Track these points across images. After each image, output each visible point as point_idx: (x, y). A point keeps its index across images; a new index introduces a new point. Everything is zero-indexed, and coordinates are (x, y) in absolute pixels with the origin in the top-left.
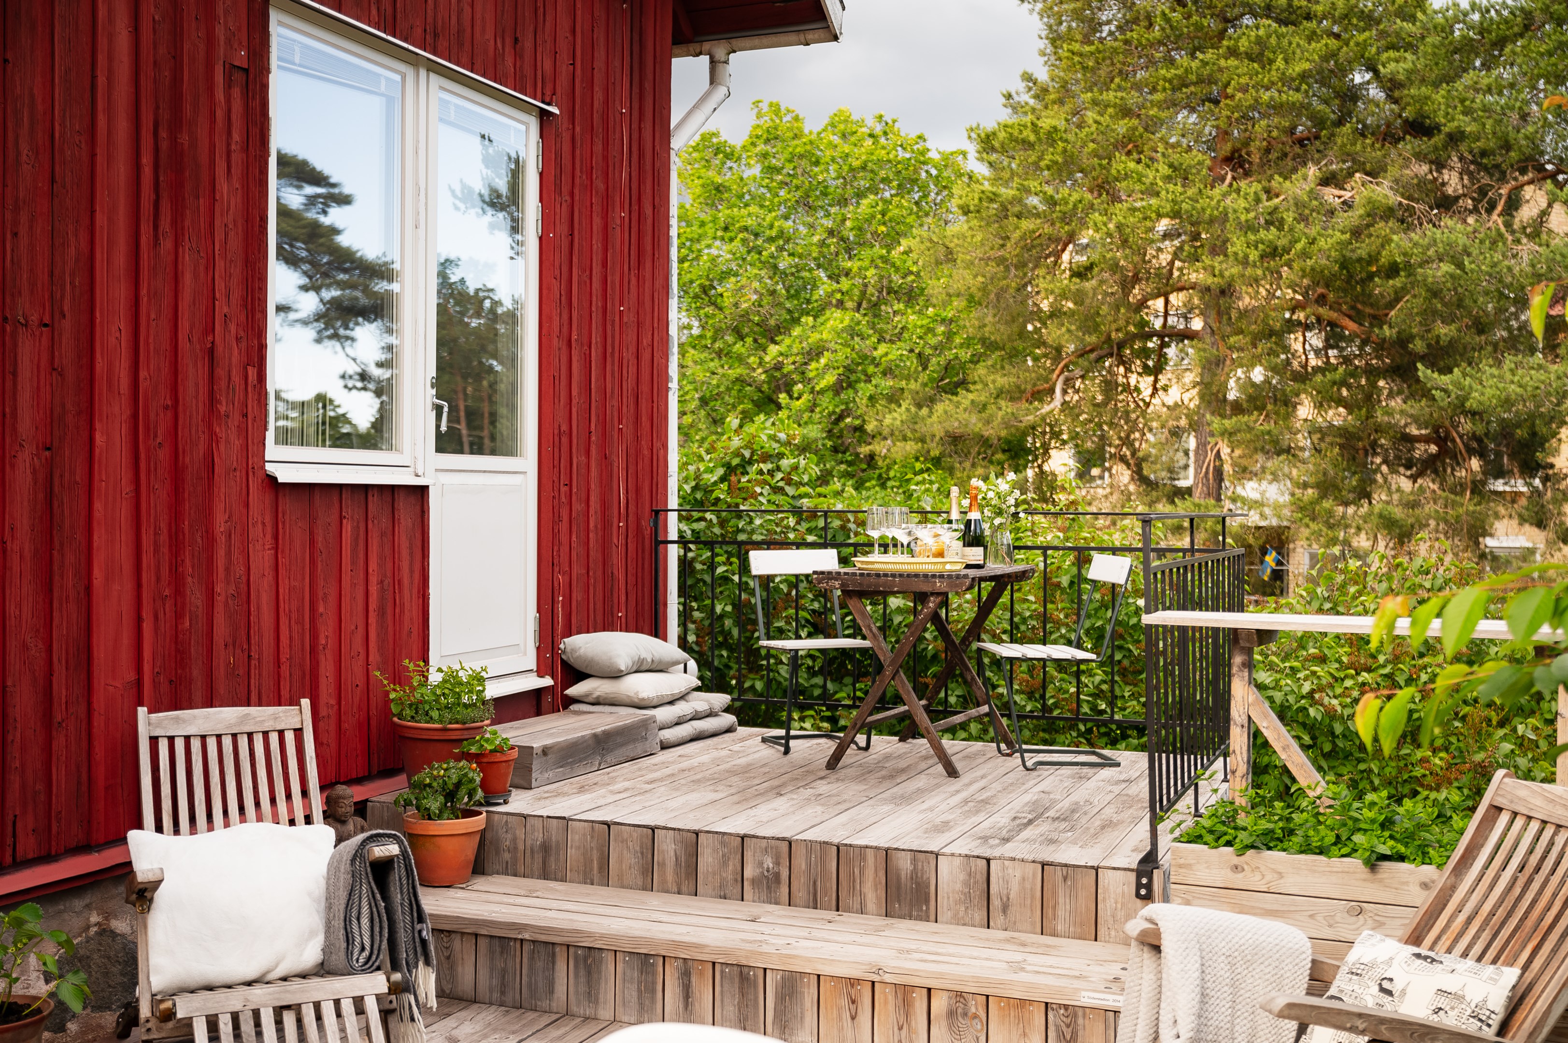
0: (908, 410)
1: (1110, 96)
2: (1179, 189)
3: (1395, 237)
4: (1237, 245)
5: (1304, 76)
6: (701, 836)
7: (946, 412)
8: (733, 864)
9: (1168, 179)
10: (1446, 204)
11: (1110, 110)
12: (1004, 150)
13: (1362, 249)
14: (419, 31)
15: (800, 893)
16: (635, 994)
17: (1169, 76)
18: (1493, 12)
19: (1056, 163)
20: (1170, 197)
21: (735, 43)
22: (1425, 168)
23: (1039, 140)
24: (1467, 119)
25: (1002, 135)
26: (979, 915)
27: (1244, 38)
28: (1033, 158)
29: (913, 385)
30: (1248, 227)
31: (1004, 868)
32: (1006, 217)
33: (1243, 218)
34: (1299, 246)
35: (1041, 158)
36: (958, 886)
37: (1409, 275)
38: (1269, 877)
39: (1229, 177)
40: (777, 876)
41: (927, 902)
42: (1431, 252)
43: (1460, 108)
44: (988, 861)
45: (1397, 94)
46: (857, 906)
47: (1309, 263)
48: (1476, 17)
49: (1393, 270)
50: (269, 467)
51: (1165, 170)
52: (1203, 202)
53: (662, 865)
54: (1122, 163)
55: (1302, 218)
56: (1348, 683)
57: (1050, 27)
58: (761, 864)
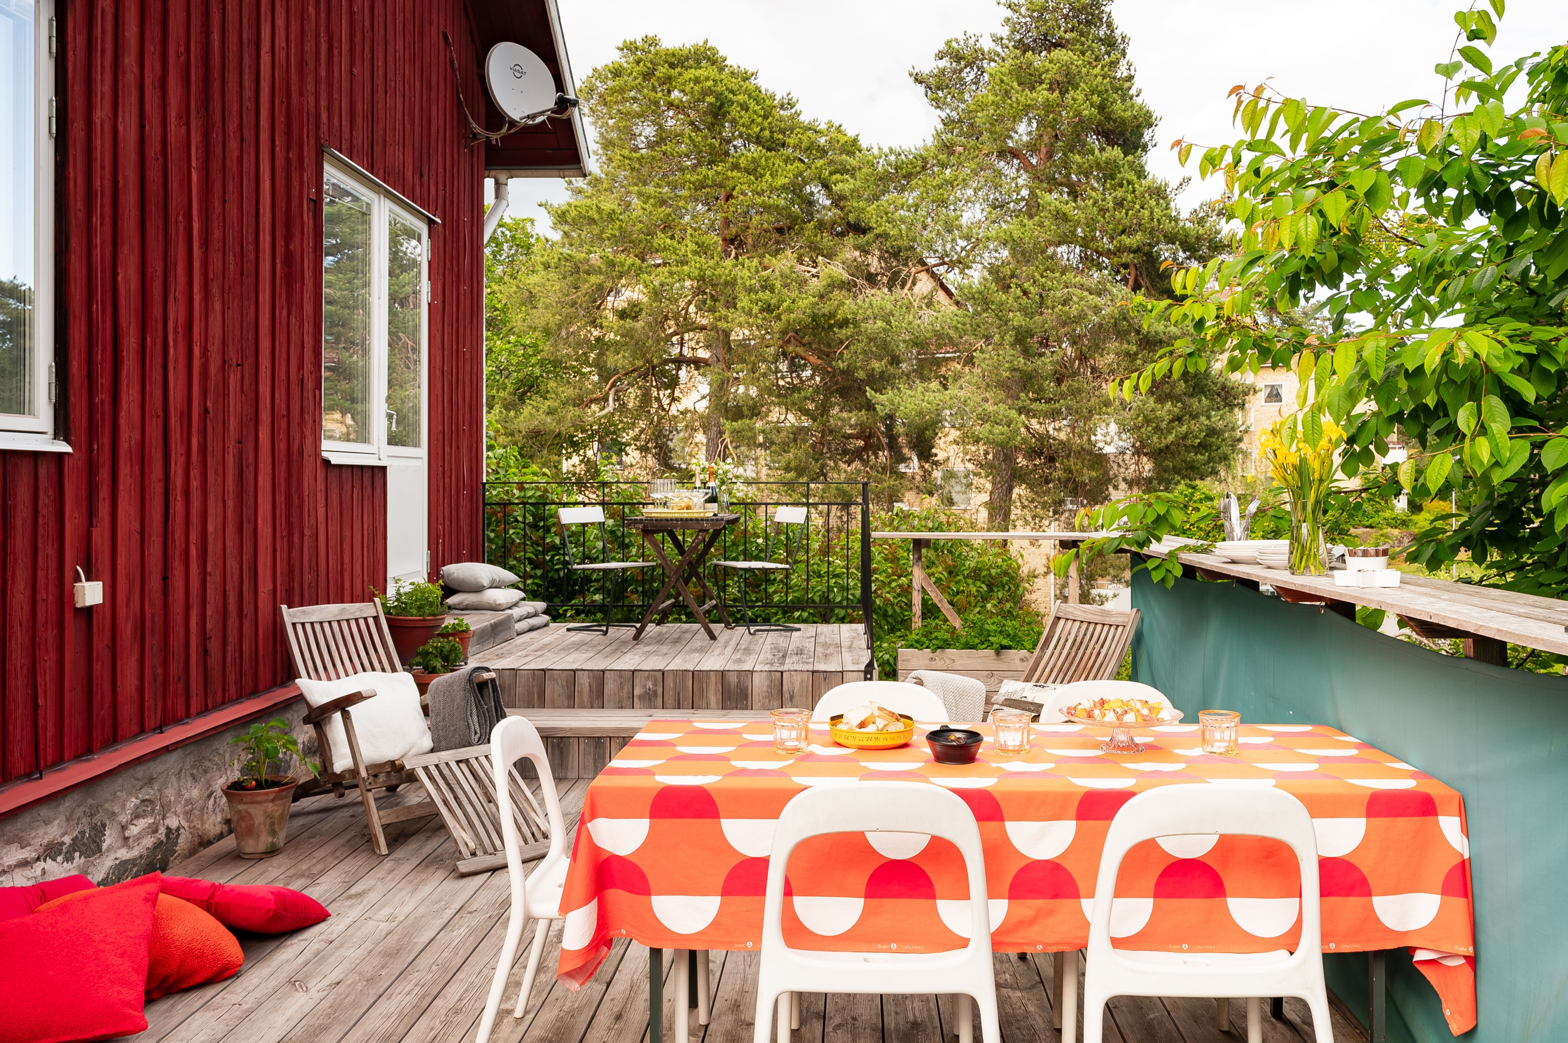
0: (501, 412)
1: (650, 189)
2: (703, 260)
3: (847, 302)
4: (744, 301)
5: (784, 188)
6: (606, 673)
7: (531, 414)
8: (627, 688)
9: (695, 253)
10: (871, 279)
11: (652, 201)
12: (574, 223)
13: (826, 309)
14: (382, 171)
15: (669, 700)
16: (592, 761)
17: (693, 179)
18: (903, 156)
19: (615, 236)
20: (698, 265)
21: (513, 172)
22: (857, 253)
23: (602, 218)
24: (890, 226)
25: (574, 213)
26: (776, 703)
27: (743, 158)
28: (596, 232)
29: (502, 394)
30: (750, 290)
31: (791, 676)
32: (578, 272)
33: (748, 283)
34: (785, 304)
35: (602, 232)
36: (765, 689)
37: (855, 327)
38: (948, 662)
39: (733, 253)
40: (655, 693)
41: (747, 699)
42: (869, 312)
43: (885, 218)
44: (782, 673)
45: (842, 204)
46: (705, 705)
47: (792, 316)
48: (893, 158)
49: (844, 324)
50: (324, 454)
51: (692, 247)
52: (719, 271)
53: (581, 692)
54: (661, 239)
55: (786, 286)
56: (894, 584)
57: (602, 134)
58: (645, 686)
